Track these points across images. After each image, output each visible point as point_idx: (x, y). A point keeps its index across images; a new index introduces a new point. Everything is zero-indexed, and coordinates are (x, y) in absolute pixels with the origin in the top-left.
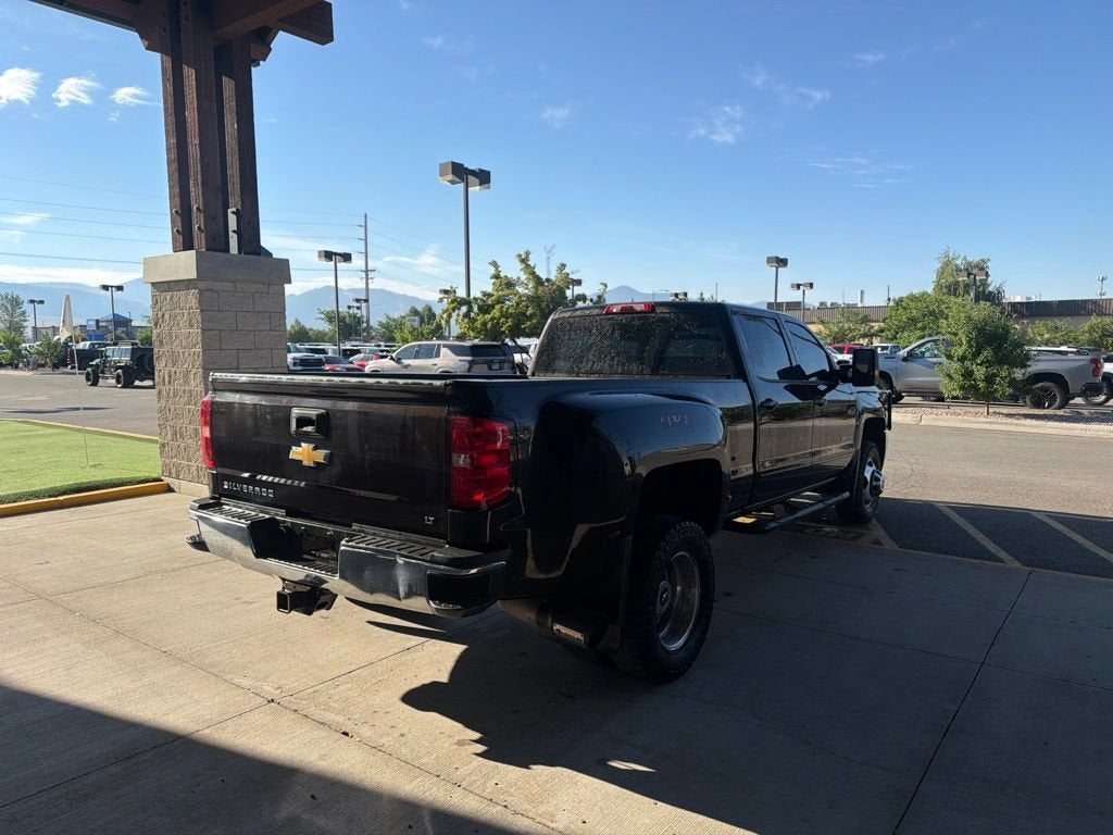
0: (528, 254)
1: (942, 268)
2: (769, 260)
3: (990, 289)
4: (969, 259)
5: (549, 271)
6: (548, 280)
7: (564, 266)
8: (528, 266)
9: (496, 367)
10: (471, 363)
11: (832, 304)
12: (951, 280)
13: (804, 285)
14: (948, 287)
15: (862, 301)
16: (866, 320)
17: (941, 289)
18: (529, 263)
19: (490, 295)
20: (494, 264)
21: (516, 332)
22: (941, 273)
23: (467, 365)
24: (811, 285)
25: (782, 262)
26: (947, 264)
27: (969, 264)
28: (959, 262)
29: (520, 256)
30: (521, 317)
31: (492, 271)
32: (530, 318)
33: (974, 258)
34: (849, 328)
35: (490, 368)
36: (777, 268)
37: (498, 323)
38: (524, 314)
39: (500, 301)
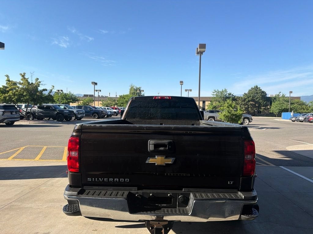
0: (25, 74)
1: (131, 88)
2: (93, 83)
3: (142, 94)
4: (137, 87)
5: (32, 80)
6: (32, 83)
7: (38, 79)
8: (25, 78)
9: (14, 113)
10: (4, 112)
11: (102, 96)
12: (133, 92)
13: (99, 90)
14: (133, 93)
15: (109, 96)
16: (114, 101)
17: (131, 94)
18: (25, 77)
19: (7, 87)
20: (7, 76)
21: (19, 100)
22: (131, 90)
23: (2, 113)
24: (100, 91)
25: (96, 84)
26: (132, 88)
27: (137, 88)
28: (135, 87)
29: (21, 74)
30: (21, 95)
31: (6, 78)
32: (25, 96)
33: (138, 87)
34: (110, 103)
35: (12, 114)
36: (94, 85)
37: (11, 97)
38: (22, 95)
39: (11, 90)
